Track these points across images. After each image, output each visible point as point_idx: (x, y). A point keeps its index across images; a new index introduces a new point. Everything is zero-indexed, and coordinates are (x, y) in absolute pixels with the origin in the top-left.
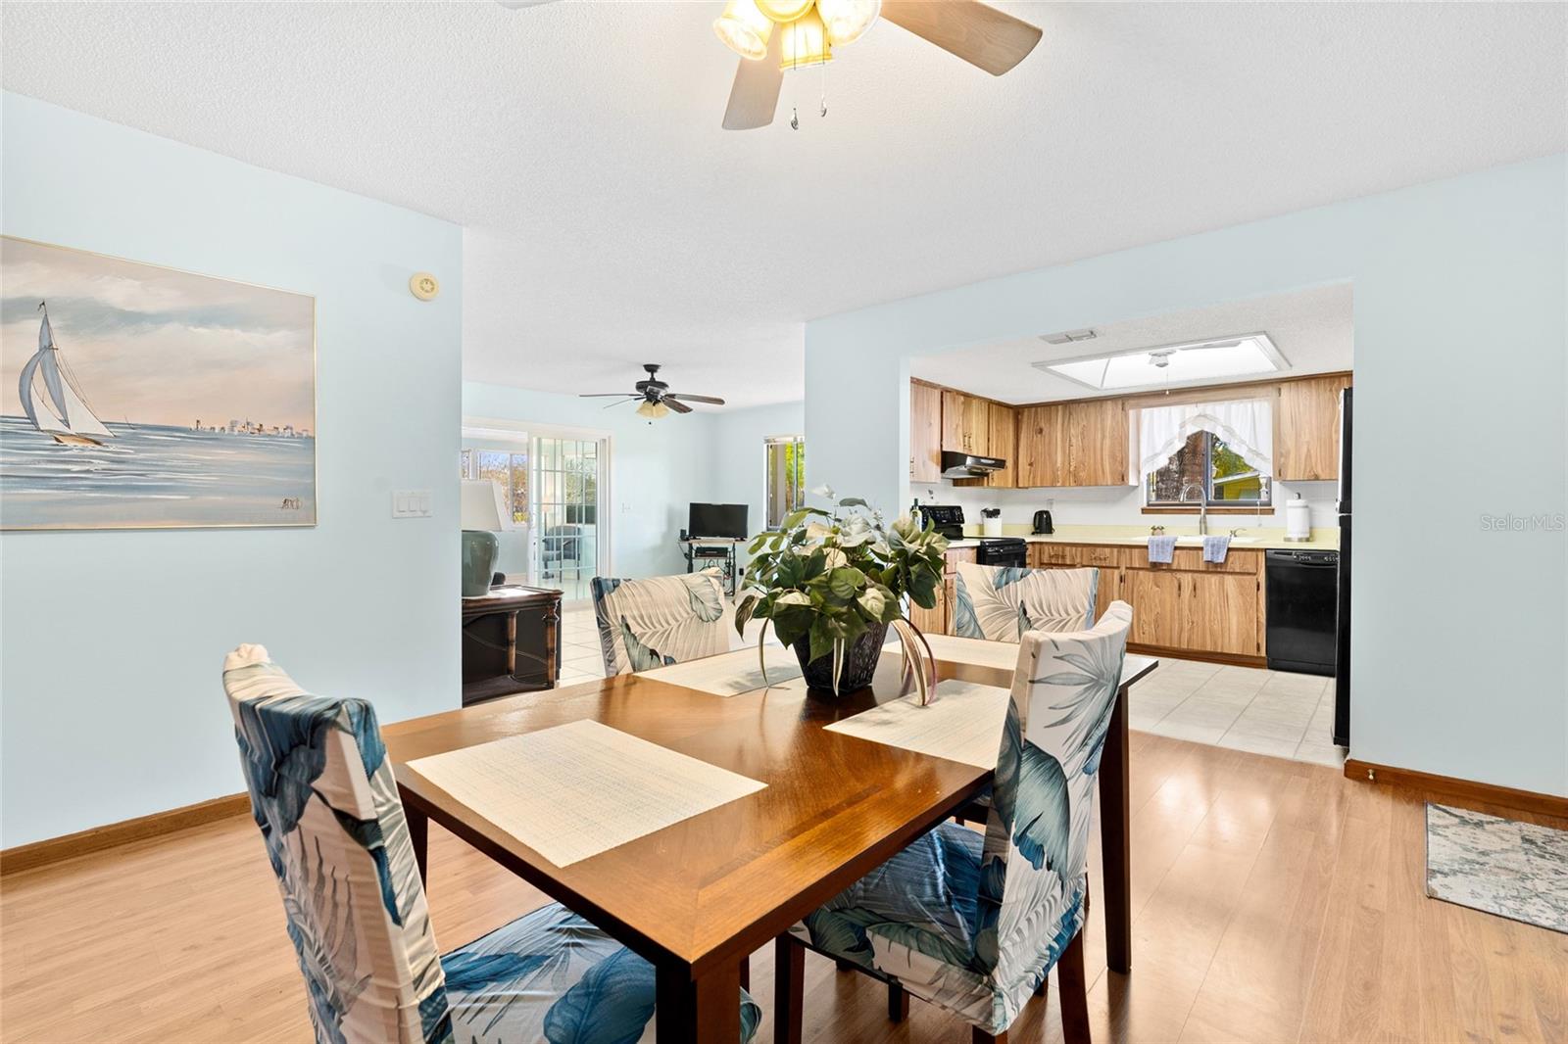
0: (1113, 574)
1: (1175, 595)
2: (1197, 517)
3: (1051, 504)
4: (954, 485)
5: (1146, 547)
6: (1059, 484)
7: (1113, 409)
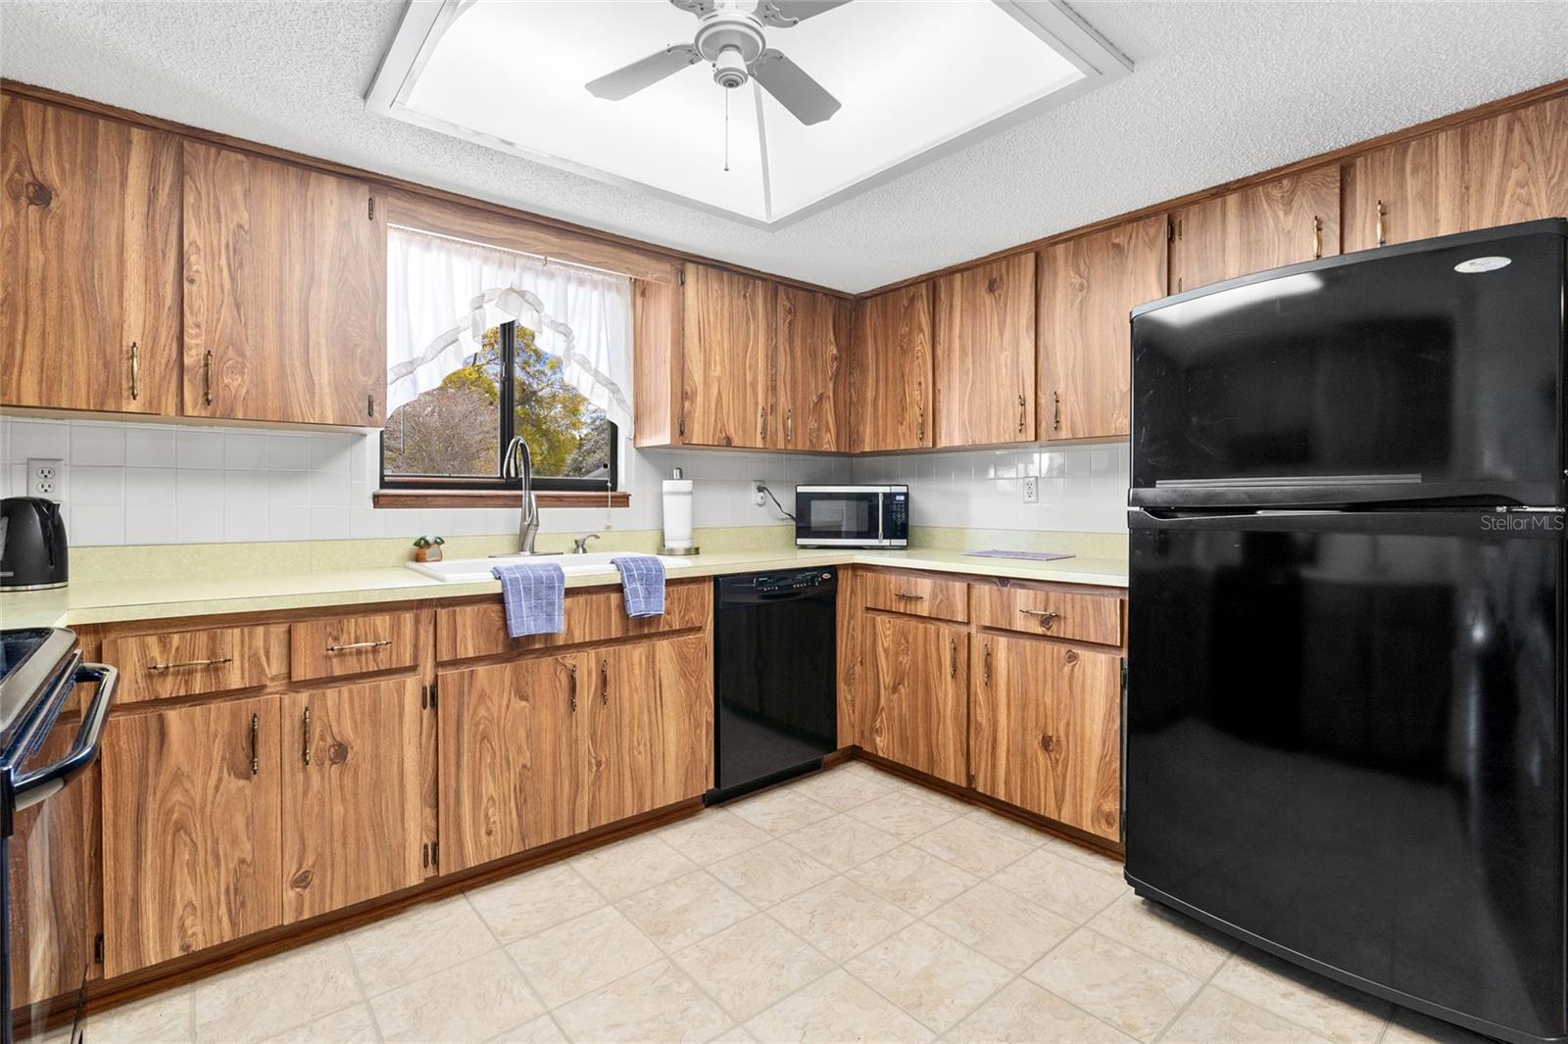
1: (563, 709)
5: (501, 598)
6: (133, 406)
7: (340, 206)
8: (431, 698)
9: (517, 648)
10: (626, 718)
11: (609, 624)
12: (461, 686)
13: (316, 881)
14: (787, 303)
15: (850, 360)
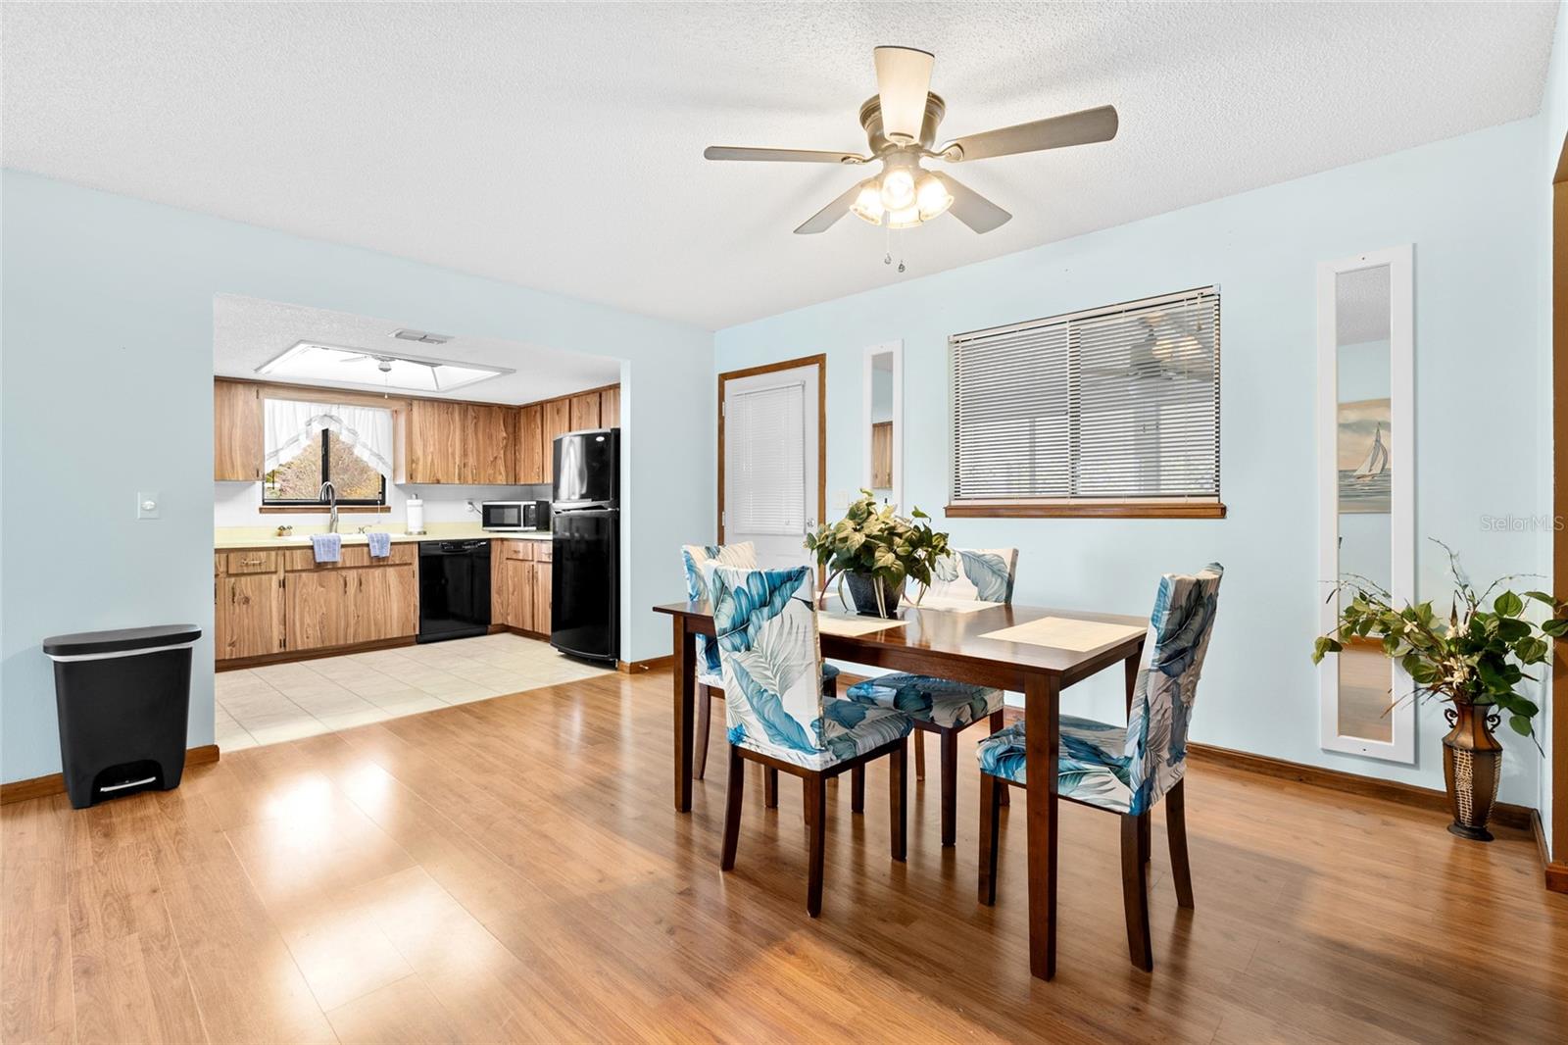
1: (341, 592)
5: (313, 547)
7: (246, 395)
8: (283, 584)
9: (320, 567)
10: (372, 600)
11: (363, 559)
12: (296, 580)
13: (238, 645)
14: (473, 414)
15: (514, 438)
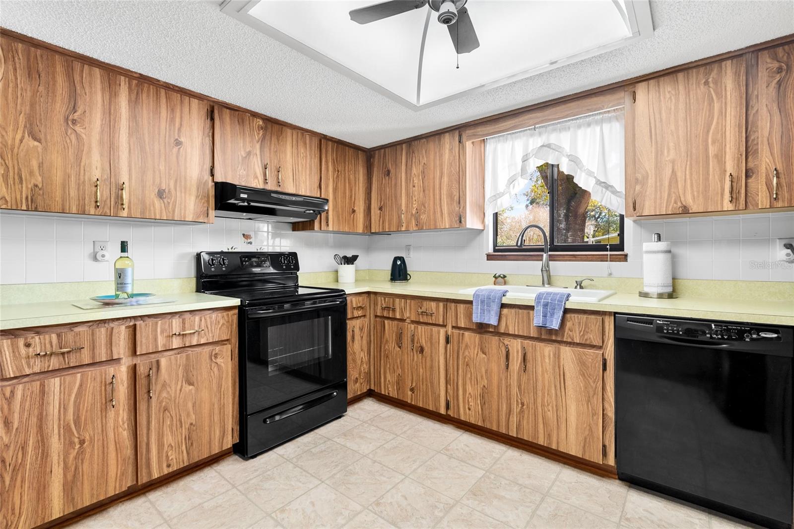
0: (439, 333)
1: (503, 366)
2: (538, 265)
3: (409, 250)
4: (293, 230)
5: (471, 302)
7: (450, 143)
10: (540, 385)
11: (528, 327)
12: (459, 338)
13: (416, 393)
